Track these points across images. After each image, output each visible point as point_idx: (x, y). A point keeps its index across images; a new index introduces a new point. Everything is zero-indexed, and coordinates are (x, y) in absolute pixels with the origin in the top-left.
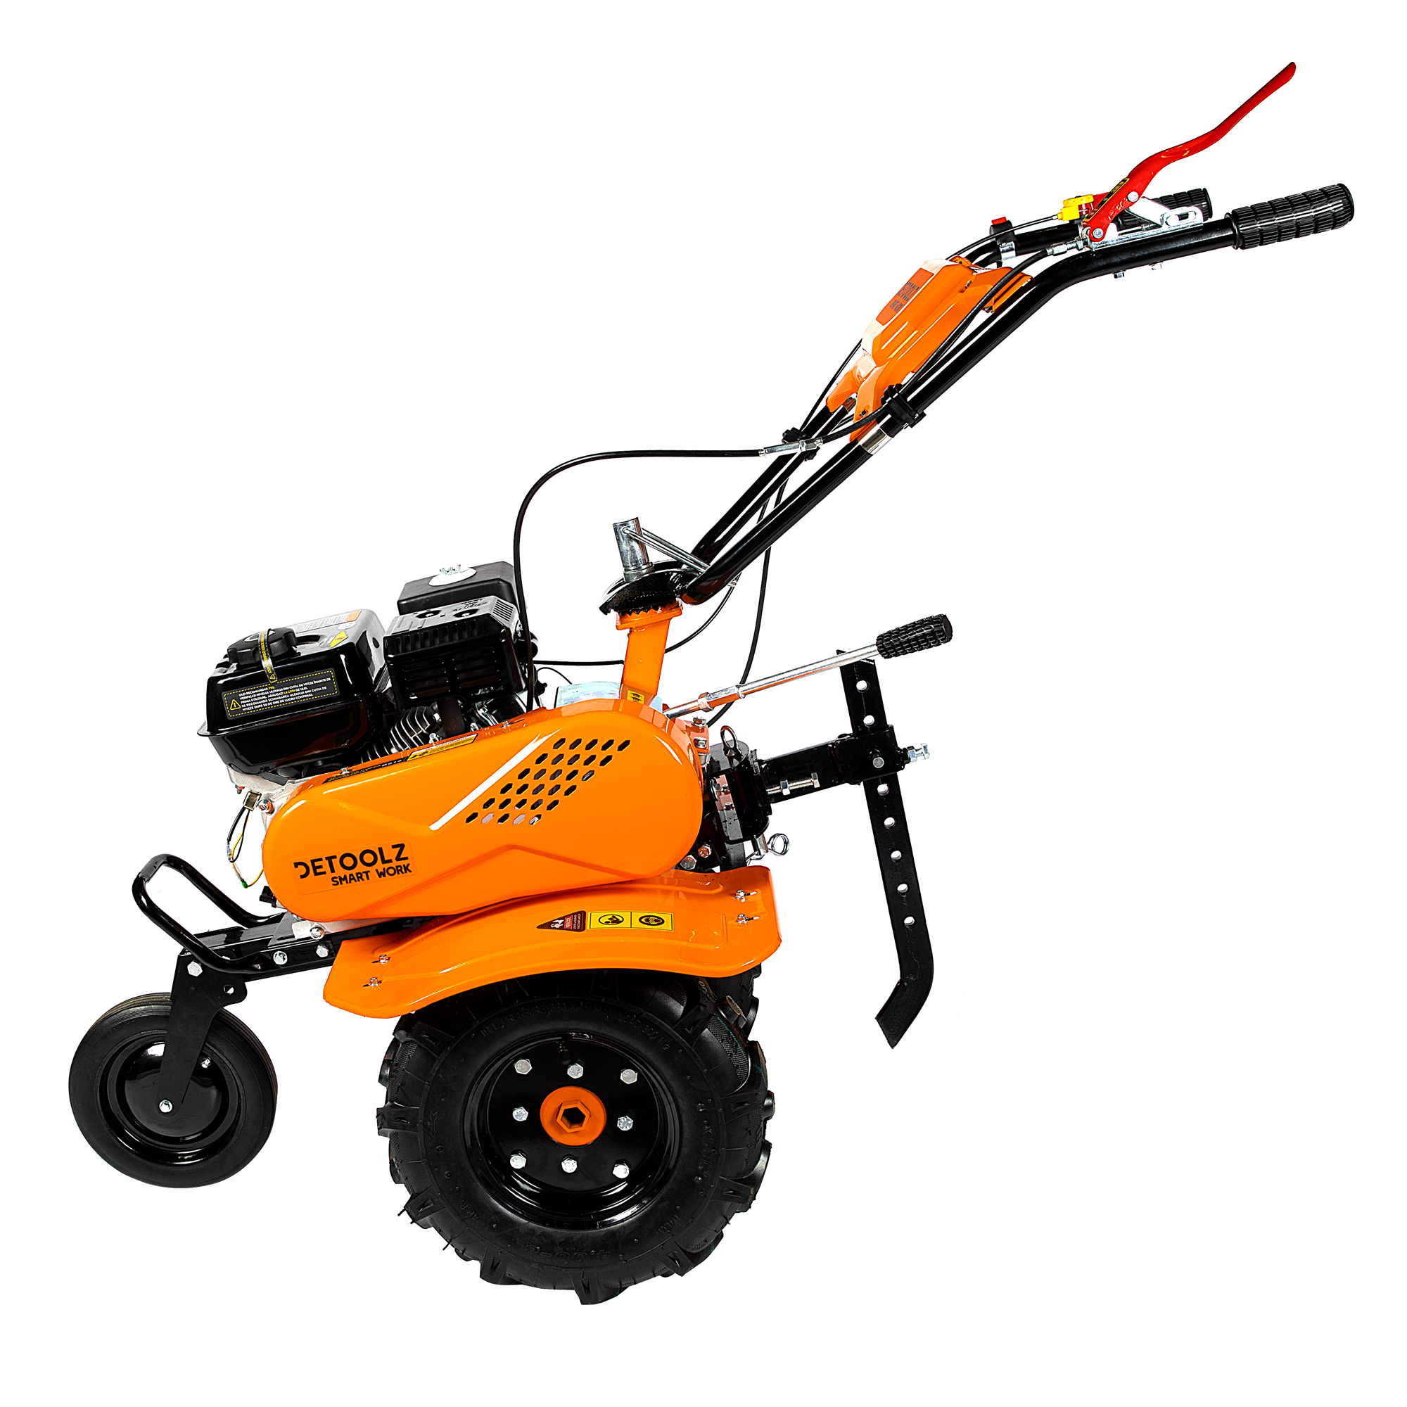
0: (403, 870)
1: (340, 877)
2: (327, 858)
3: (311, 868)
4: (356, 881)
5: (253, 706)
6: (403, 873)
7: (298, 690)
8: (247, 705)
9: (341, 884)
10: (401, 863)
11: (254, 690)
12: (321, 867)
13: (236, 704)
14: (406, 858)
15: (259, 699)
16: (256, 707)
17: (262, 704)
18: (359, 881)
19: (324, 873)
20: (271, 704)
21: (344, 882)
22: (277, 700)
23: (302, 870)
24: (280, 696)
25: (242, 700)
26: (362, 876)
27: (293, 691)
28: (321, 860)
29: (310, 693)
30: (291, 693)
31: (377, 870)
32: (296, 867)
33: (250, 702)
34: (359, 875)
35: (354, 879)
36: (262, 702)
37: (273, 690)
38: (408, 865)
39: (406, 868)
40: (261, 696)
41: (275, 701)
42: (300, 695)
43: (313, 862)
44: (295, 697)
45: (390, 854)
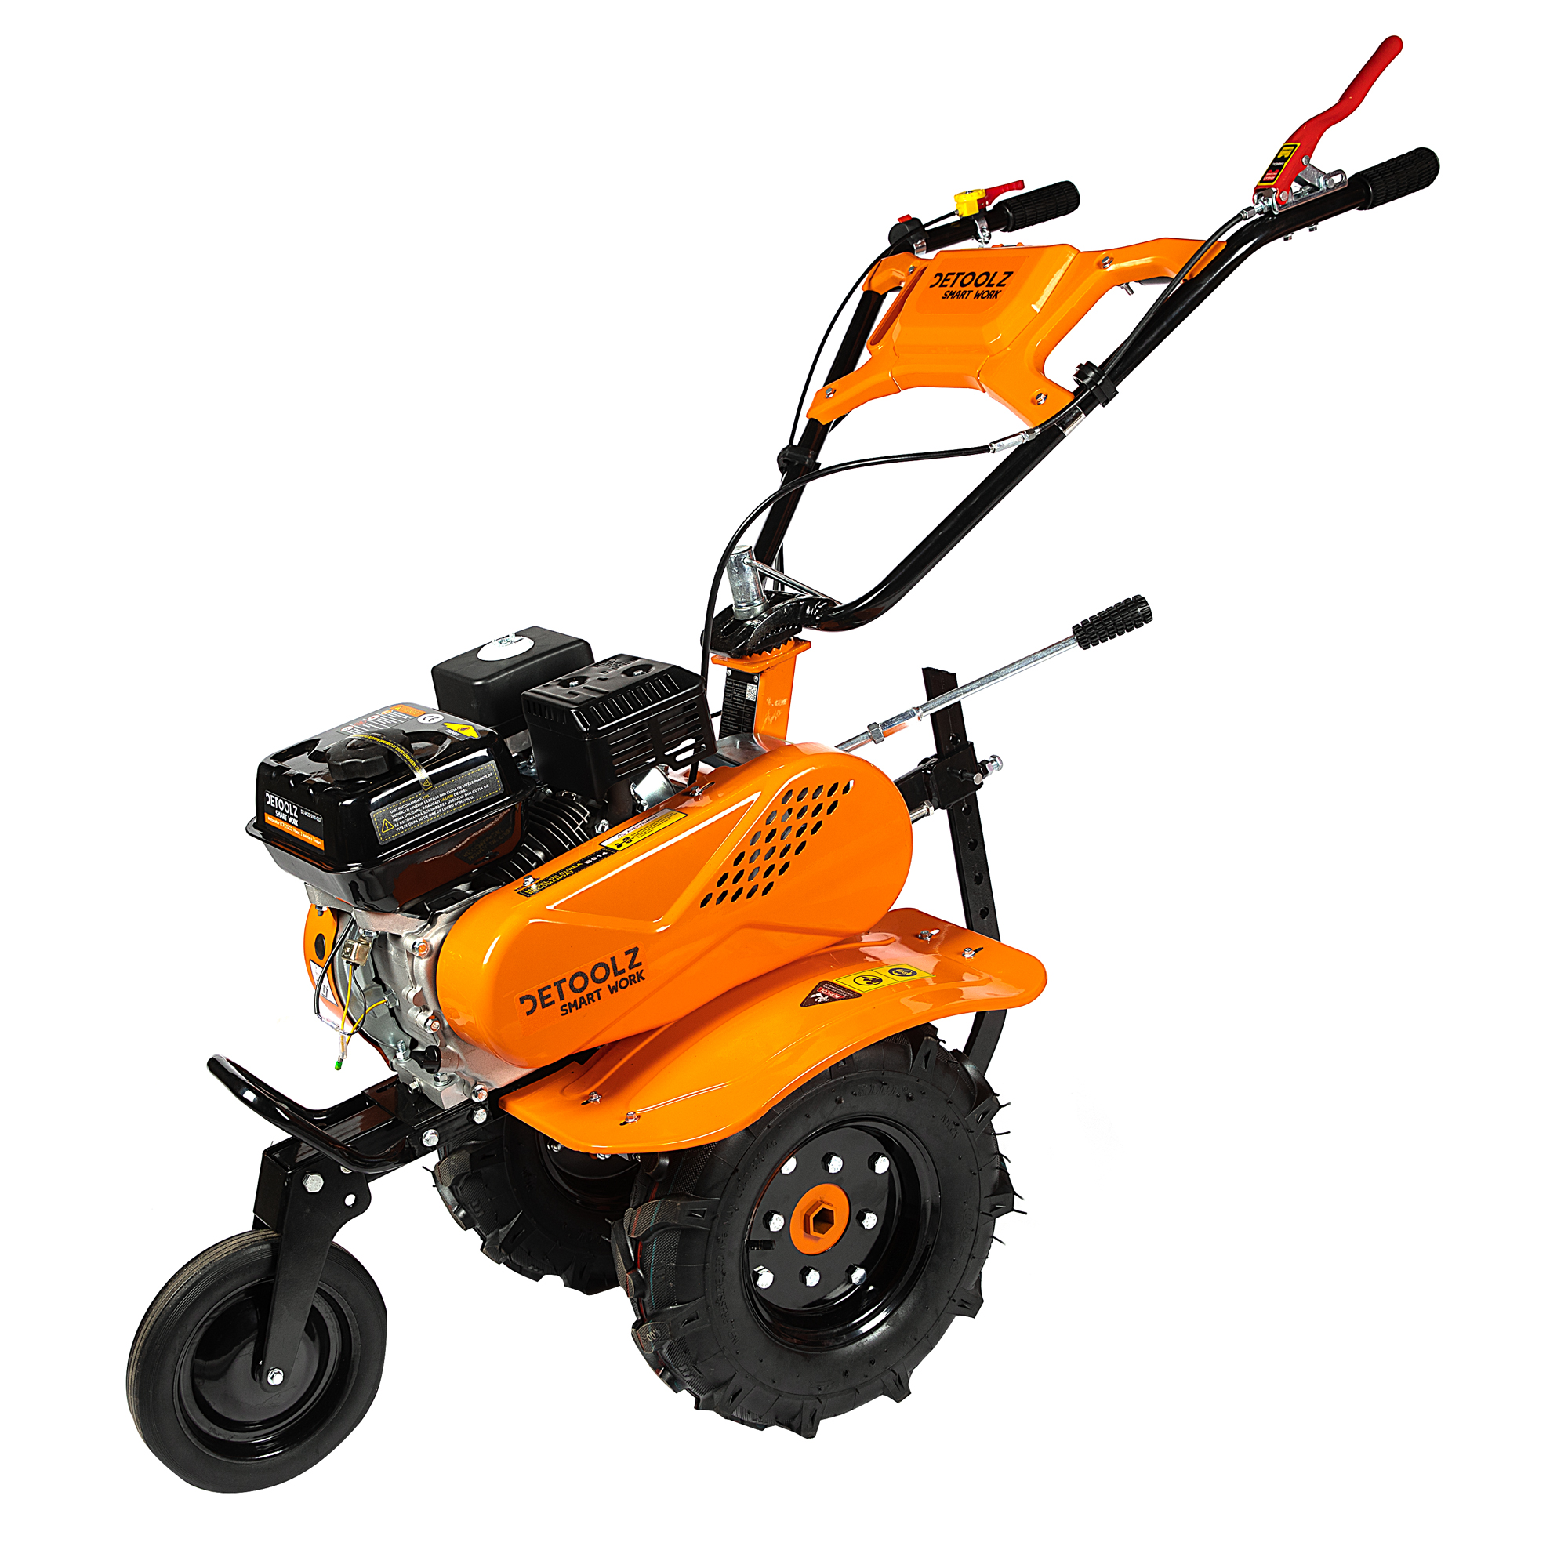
0: (636, 979)
1: (569, 1003)
2: (555, 984)
3: (539, 1000)
4: (586, 1005)
5: (408, 823)
6: (635, 982)
7: (457, 794)
8: (401, 823)
9: (571, 1011)
10: (634, 971)
11: (406, 803)
12: (549, 996)
13: (388, 825)
14: (640, 964)
15: (413, 813)
16: (410, 824)
17: (417, 818)
18: (589, 1003)
19: (553, 1002)
20: (427, 816)
21: (574, 1009)
22: (434, 811)
23: (529, 1004)
24: (436, 805)
25: (395, 818)
26: (593, 996)
27: (451, 796)
28: (549, 987)
29: (470, 795)
30: (449, 799)
31: (609, 986)
32: (522, 1002)
33: (403, 819)
34: (590, 996)
35: (585, 1002)
36: (416, 816)
37: (427, 799)
38: (642, 971)
39: (640, 976)
40: (415, 809)
41: (431, 812)
42: (459, 800)
43: (540, 992)
44: (453, 803)
45: (623, 962)
